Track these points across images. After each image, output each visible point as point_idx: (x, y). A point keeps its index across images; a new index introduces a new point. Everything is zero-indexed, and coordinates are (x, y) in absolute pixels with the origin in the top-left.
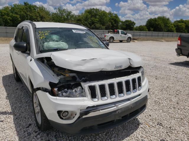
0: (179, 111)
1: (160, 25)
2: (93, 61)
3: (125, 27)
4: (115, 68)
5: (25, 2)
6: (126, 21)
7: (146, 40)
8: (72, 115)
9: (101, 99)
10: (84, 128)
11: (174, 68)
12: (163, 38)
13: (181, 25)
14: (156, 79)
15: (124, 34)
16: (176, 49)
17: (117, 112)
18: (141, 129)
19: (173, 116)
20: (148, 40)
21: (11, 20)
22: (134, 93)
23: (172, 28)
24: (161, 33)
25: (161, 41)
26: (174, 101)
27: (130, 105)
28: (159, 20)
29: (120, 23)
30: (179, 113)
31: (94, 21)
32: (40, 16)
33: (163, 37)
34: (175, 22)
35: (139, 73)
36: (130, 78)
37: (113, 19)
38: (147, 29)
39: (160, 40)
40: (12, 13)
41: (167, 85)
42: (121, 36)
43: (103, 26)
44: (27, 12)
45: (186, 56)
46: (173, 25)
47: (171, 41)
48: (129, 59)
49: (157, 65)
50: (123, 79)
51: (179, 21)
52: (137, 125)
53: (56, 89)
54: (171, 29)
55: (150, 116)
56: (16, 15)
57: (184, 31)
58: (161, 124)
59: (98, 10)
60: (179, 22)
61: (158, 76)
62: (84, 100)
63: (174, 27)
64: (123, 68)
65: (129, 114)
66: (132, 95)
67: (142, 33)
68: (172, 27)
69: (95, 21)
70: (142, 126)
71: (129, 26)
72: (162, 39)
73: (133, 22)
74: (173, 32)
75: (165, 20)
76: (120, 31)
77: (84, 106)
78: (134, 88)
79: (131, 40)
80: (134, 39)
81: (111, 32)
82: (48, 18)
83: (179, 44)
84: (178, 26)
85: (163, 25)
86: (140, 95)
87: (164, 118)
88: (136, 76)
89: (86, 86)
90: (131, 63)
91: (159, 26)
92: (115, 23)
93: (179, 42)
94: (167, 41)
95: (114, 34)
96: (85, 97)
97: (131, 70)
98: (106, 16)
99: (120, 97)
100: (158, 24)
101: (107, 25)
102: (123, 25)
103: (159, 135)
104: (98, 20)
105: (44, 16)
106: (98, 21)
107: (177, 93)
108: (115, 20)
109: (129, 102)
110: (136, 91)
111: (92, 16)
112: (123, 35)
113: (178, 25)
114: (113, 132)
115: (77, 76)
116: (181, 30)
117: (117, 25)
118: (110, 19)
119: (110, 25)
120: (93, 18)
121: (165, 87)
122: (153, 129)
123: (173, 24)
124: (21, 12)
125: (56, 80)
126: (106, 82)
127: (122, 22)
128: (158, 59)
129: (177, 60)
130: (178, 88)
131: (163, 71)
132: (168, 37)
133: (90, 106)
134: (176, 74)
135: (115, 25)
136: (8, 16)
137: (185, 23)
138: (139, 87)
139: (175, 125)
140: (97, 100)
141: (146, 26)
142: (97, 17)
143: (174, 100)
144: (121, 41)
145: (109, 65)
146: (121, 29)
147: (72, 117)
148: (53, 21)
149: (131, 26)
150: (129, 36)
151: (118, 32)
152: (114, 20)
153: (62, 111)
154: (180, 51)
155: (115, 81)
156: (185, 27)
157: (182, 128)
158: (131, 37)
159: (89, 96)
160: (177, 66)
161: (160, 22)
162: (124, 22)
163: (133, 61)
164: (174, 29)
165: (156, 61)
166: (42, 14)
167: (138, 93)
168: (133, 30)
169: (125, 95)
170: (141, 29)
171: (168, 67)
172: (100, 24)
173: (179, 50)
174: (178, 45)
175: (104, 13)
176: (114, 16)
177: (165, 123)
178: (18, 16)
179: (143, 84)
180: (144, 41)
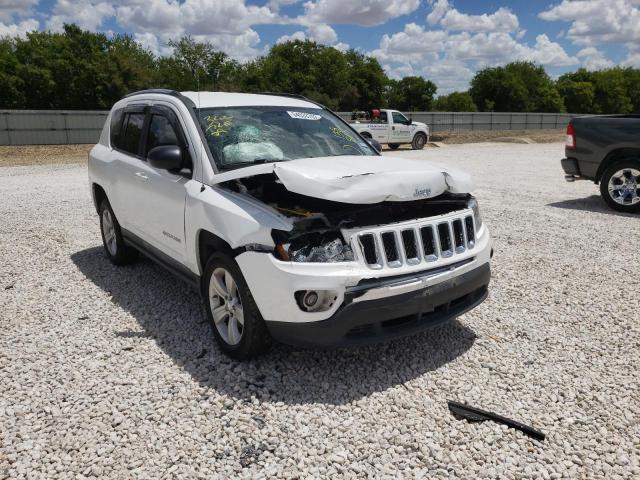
0: (568, 308)
1: (516, 91)
2: (367, 178)
3: (403, 99)
4: (414, 195)
5: (70, 24)
6: (408, 80)
7: (473, 141)
8: (325, 301)
9: (389, 266)
10: (352, 330)
11: (558, 216)
12: (527, 131)
13: (581, 90)
14: (510, 243)
15: (404, 123)
16: (563, 161)
17: (425, 294)
18: (477, 347)
19: (553, 318)
20: (478, 140)
21: (19, 88)
22: (458, 253)
23: (554, 101)
24: (518, 117)
25: (520, 142)
26: (556, 289)
27: (451, 280)
28: (512, 74)
29: (387, 87)
30: (568, 312)
31: (302, 83)
32: (120, 70)
33: (526, 128)
34: (562, 79)
35: (466, 207)
36: (449, 218)
37: (362, 75)
38: (474, 106)
39: (518, 138)
40: (23, 62)
41: (540, 256)
42: (393, 128)
43: (331, 97)
44: (75, 59)
45: (592, 179)
46: (554, 91)
47: (550, 141)
48: (445, 174)
49: (510, 209)
50: (434, 221)
51: (576, 75)
52: (467, 339)
53: (286, 247)
54: (551, 102)
55: (498, 321)
56: (36, 70)
57: (591, 107)
58: (525, 334)
59: (314, 45)
60: (575, 78)
61: (515, 236)
62: (352, 267)
63: (558, 95)
64: (433, 194)
65: (449, 302)
66: (456, 257)
67: (461, 117)
68: (553, 96)
69: (305, 83)
70: (478, 341)
71: (415, 97)
72: (523, 134)
73: (429, 84)
74: (556, 111)
75: (529, 74)
76: (390, 112)
77: (353, 278)
78: (459, 243)
79: (425, 142)
80: (434, 139)
81: (361, 116)
82: (149, 76)
83: (571, 144)
84: (570, 91)
85: (522, 90)
86: (471, 259)
87: (532, 325)
88: (461, 215)
89: (353, 236)
90: (450, 184)
91: (512, 94)
92: (370, 88)
93: (570, 140)
94: (539, 141)
95: (372, 122)
96: (353, 260)
97: (450, 201)
98: (339, 66)
99: (427, 260)
100: (508, 86)
101: (345, 93)
102: (398, 93)
103: (520, 355)
104: (313, 78)
105: (133, 69)
106: (315, 83)
107: (566, 273)
108: (371, 76)
109: (448, 272)
110: (462, 251)
111: (294, 67)
112: (400, 126)
113: (572, 88)
114: (413, 355)
115: (325, 219)
116: (582, 106)
117: (378, 96)
118: (355, 74)
119: (353, 94)
120: (297, 74)
121: (534, 260)
122: (506, 346)
123: (556, 87)
124: (54, 58)
125: (286, 225)
126: (397, 228)
127: (393, 83)
128: (513, 193)
129: (570, 193)
130: (567, 261)
131: (529, 225)
132: (541, 128)
133: (367, 277)
134: (563, 230)
135: (371, 93)
136: (12, 74)
137: (594, 82)
138: (469, 241)
139: (557, 336)
140: (379, 266)
141: (472, 92)
142: (312, 68)
143: (557, 286)
144: (394, 147)
145: (401, 186)
146: (390, 108)
147: (327, 305)
148: (166, 86)
149: (424, 96)
150: (418, 129)
151: (383, 118)
152: (365, 77)
153: (306, 291)
154: (574, 167)
155: (416, 225)
156: (592, 95)
157: (574, 339)
158: (427, 132)
159: (362, 258)
160: (567, 211)
161: (514, 80)
162: (401, 83)
163: (453, 181)
164: (560, 101)
165: (509, 199)
166: (126, 64)
167: (467, 253)
168: (428, 110)
169: (440, 258)
170: (454, 104)
171: (542, 212)
172: (322, 93)
173: (571, 164)
174: (568, 149)
175: (333, 57)
176: (368, 66)
177: (534, 333)
178: (47, 73)
179: (478, 235)
180: (467, 142)
